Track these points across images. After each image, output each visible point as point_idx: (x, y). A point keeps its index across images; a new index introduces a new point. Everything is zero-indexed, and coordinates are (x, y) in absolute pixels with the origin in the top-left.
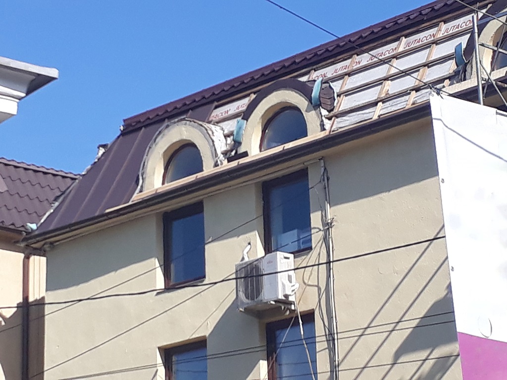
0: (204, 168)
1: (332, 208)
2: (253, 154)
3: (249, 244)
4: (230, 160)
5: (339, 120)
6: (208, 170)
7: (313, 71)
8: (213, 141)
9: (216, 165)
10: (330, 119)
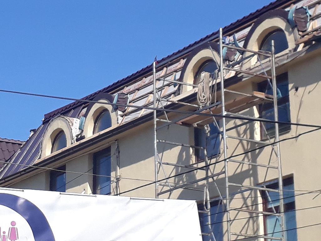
0: (67, 145)
1: (120, 169)
2: (88, 137)
3: (85, 190)
4: (77, 140)
5: (126, 117)
6: (69, 146)
7: (126, 87)
8: (71, 129)
9: (72, 143)
10: (122, 116)
